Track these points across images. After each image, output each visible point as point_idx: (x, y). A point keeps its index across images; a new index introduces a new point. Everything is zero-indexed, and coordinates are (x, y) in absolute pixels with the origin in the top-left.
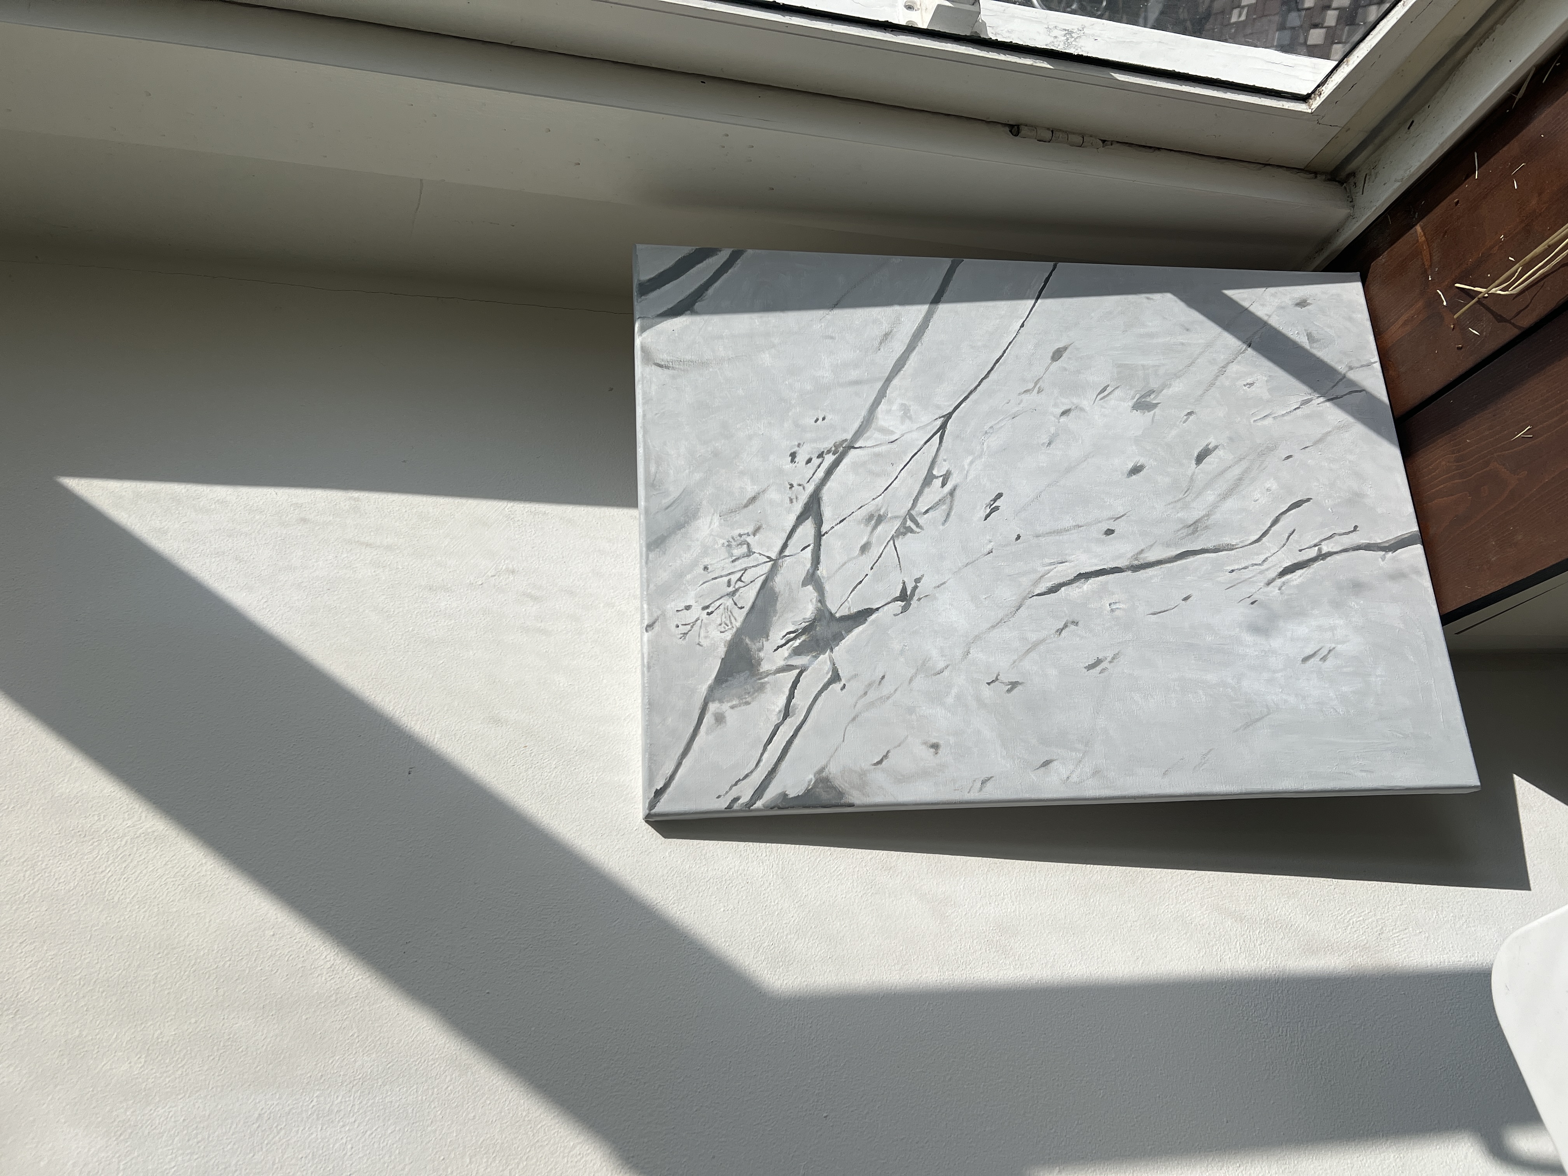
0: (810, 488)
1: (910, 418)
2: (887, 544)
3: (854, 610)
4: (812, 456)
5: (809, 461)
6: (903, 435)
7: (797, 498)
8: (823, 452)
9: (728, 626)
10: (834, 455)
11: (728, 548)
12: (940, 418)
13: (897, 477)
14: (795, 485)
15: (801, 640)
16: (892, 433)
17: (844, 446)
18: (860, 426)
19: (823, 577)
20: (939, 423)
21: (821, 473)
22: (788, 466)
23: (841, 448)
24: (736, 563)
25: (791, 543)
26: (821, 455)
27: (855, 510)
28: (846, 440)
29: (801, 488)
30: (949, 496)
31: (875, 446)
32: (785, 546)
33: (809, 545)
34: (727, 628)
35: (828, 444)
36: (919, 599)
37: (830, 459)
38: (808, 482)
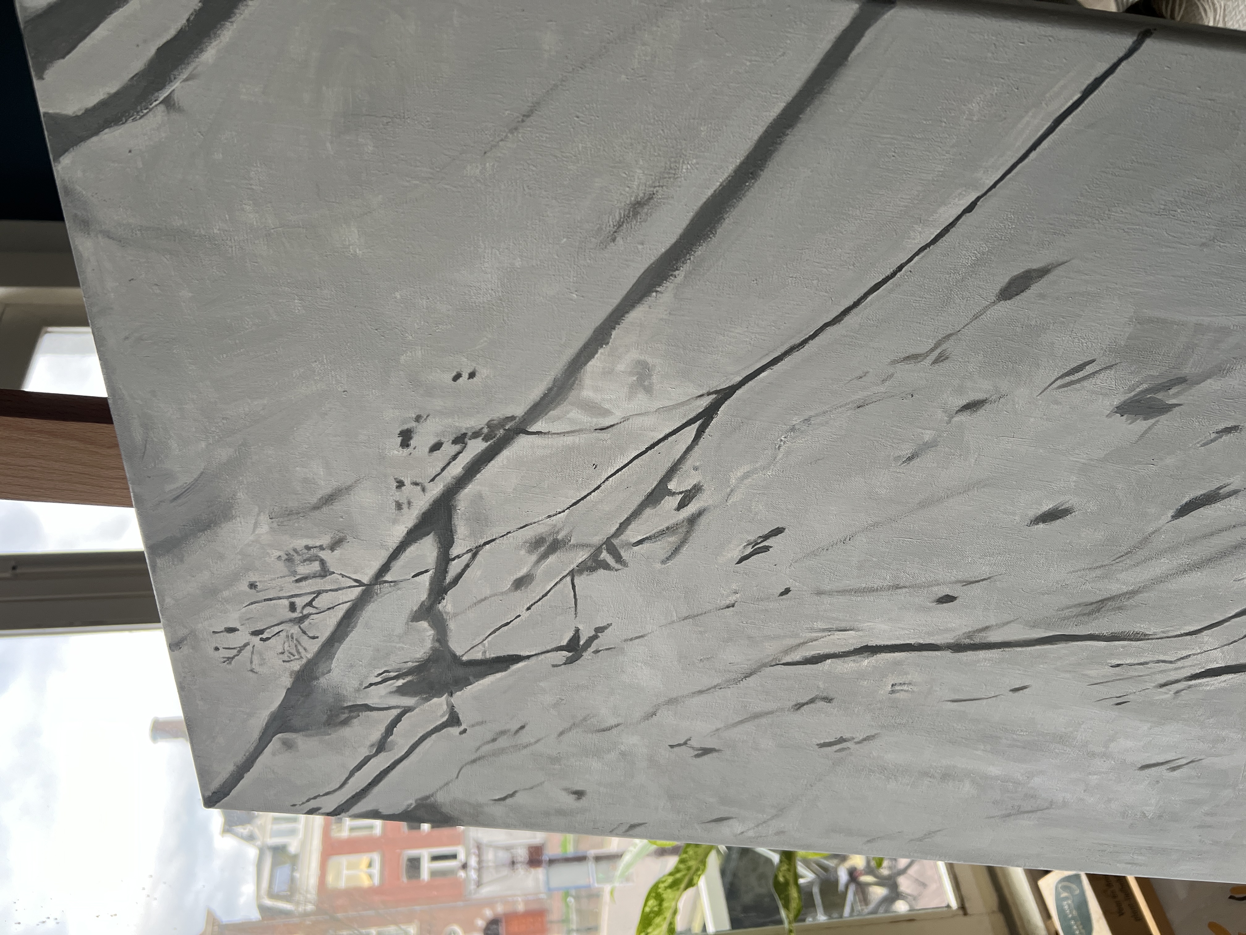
0: (436, 490)
1: (648, 390)
2: (561, 580)
3: (490, 655)
4: (443, 440)
5: (437, 447)
6: (626, 419)
7: (409, 503)
8: (465, 435)
9: (294, 656)
10: (487, 441)
11: (288, 564)
12: (709, 394)
13: (599, 487)
14: (407, 482)
15: (405, 681)
16: (607, 413)
17: (507, 428)
18: (545, 395)
19: (448, 613)
20: (705, 402)
21: (457, 469)
22: (396, 451)
23: (502, 431)
24: (303, 583)
25: (397, 566)
26: (460, 440)
27: (515, 528)
28: (513, 418)
29: (419, 488)
30: (685, 523)
31: (568, 432)
32: (385, 568)
33: (427, 571)
34: (292, 658)
35: (477, 422)
36: (597, 652)
37: (476, 447)
38: (433, 480)
